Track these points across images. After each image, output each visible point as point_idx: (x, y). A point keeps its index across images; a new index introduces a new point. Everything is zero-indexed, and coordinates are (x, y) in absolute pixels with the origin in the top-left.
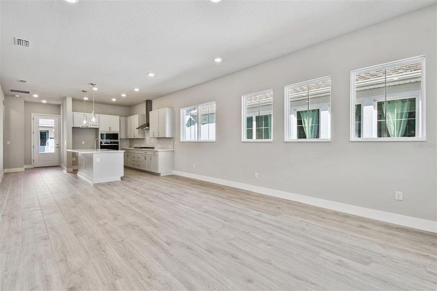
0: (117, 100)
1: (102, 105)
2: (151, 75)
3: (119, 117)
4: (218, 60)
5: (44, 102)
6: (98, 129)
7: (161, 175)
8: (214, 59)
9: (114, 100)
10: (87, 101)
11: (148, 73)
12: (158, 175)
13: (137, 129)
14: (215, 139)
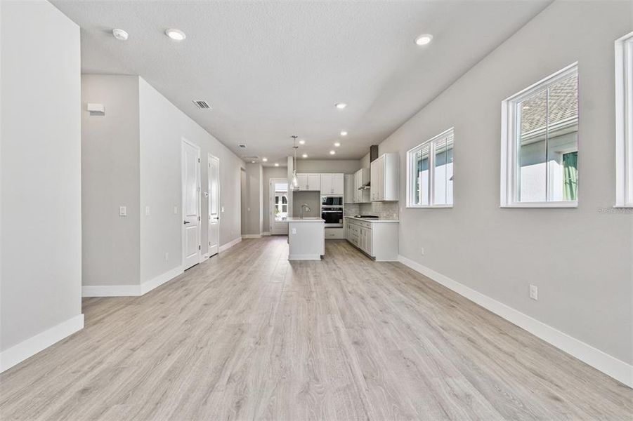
0: (336, 152)
1: (322, 161)
2: (341, 106)
3: (343, 174)
4: (424, 41)
5: (277, 165)
6: (319, 192)
7: (377, 260)
8: (415, 42)
9: (333, 153)
10: (306, 159)
11: (336, 105)
12: (373, 259)
13: (359, 189)
14: (452, 203)
